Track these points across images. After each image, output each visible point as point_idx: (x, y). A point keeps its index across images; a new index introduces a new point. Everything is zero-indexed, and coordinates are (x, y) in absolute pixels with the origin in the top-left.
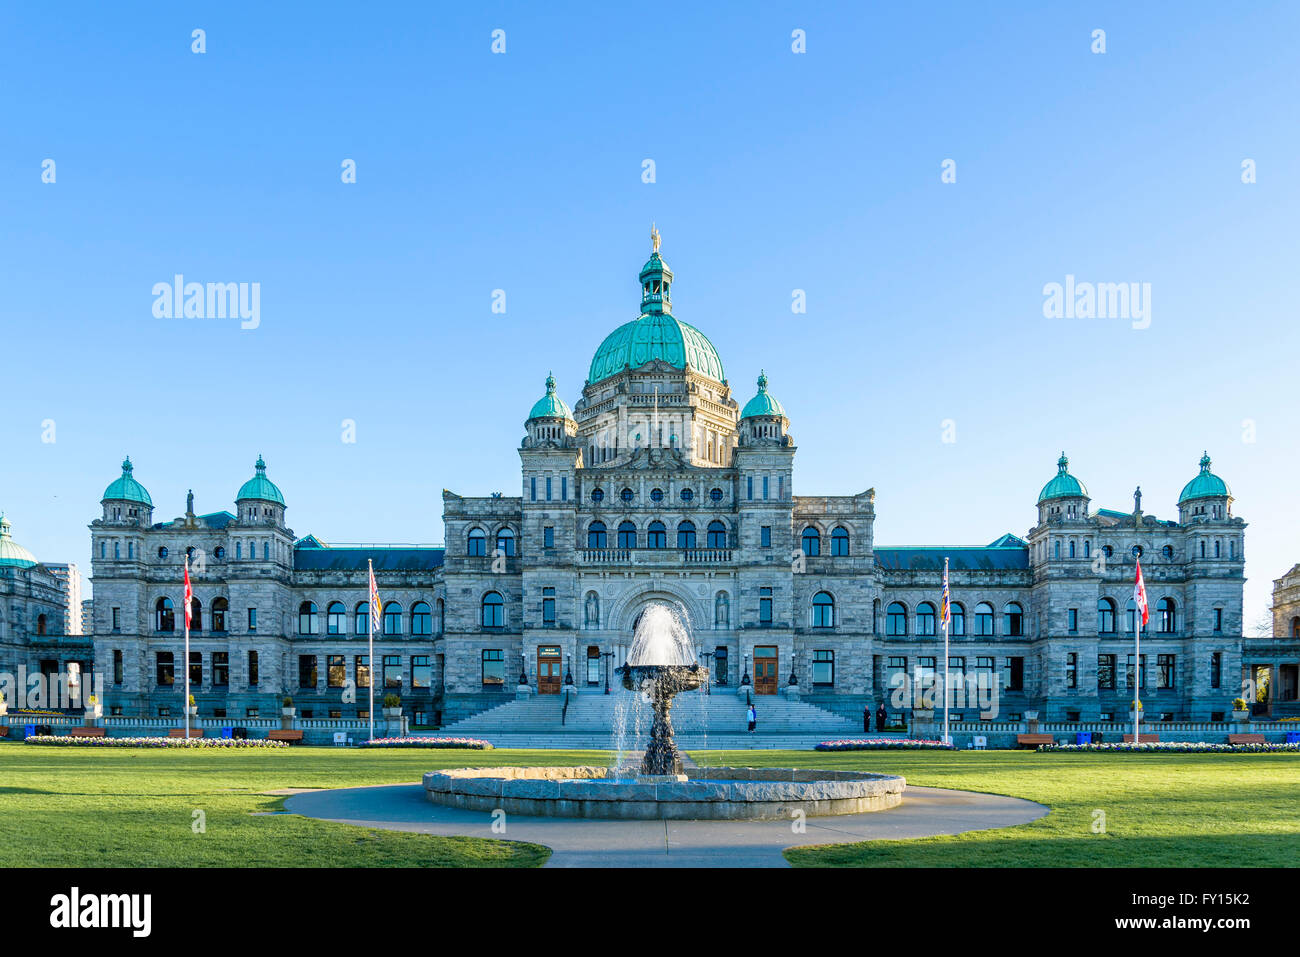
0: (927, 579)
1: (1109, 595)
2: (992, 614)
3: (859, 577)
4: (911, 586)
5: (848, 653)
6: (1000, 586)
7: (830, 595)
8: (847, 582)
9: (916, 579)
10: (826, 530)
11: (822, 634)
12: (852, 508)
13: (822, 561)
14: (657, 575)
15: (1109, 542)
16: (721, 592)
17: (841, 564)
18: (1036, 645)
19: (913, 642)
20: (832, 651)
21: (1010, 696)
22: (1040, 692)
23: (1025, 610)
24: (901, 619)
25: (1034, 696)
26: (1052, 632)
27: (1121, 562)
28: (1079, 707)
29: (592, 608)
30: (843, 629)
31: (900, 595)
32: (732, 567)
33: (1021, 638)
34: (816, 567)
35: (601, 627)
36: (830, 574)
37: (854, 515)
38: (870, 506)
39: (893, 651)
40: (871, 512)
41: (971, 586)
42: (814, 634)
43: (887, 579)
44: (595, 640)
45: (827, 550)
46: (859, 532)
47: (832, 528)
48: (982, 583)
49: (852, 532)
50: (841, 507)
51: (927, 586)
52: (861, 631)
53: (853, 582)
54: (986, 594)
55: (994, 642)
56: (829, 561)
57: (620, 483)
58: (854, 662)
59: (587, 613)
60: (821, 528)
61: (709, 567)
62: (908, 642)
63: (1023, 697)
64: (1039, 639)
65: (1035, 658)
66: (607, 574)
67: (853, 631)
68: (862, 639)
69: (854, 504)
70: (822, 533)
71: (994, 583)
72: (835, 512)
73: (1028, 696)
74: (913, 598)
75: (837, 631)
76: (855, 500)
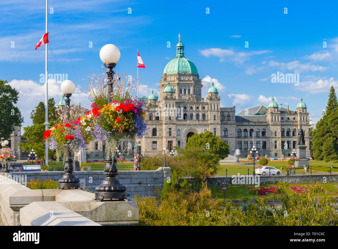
0: (245, 124)
1: (283, 128)
2: (259, 132)
3: (233, 125)
4: (242, 125)
5: (230, 142)
6: (261, 125)
7: (227, 129)
8: (230, 126)
9: (243, 124)
10: (226, 115)
11: (225, 137)
12: (231, 110)
13: (225, 121)
14: (192, 126)
15: (283, 116)
16: (205, 129)
17: (229, 122)
18: (269, 139)
19: (243, 138)
20: (227, 141)
21: (264, 150)
22: (270, 149)
23: (266, 131)
24: (240, 132)
25: (268, 150)
26: (272, 136)
27: (285, 121)
28: (277, 152)
29: (179, 132)
30: (229, 136)
31: (240, 127)
32: (208, 124)
33: (265, 137)
34: (224, 123)
35: (181, 137)
36: (227, 124)
37: (231, 111)
38: (235, 110)
39: (238, 140)
40: (235, 111)
41: (255, 125)
42: (223, 137)
43: (237, 124)
44: (179, 139)
45: (226, 119)
46: (232, 115)
47: (227, 114)
48: (257, 125)
49: (231, 115)
50: (228, 110)
51: (246, 125)
52: (233, 137)
53: (231, 126)
54: (258, 127)
55: (260, 138)
56: (226, 122)
57: (184, 105)
58: (232, 143)
59: (178, 134)
60: (225, 114)
61: (203, 124)
62: (242, 138)
63: (266, 150)
64: (269, 138)
65: (268, 142)
66: (182, 126)
67: (231, 137)
68: (233, 138)
69: (232, 109)
70: (225, 115)
71: (260, 125)
72: (227, 111)
73: (267, 150)
74: (243, 128)
75: (228, 137)
76: (231, 108)
